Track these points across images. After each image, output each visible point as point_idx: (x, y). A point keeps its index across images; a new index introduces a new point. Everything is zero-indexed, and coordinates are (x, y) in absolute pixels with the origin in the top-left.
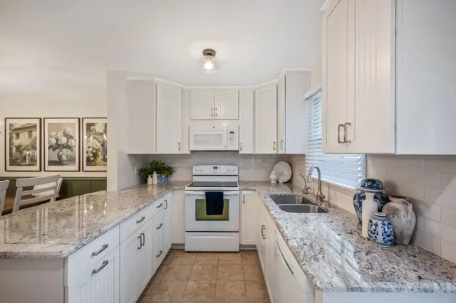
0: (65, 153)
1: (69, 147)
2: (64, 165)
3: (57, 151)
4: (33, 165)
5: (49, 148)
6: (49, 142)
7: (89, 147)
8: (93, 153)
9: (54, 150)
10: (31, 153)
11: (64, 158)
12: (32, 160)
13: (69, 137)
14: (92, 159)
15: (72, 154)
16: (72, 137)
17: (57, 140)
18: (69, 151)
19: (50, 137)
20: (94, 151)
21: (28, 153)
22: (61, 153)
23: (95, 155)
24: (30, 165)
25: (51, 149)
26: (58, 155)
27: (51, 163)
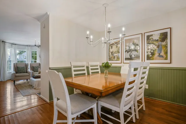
0: (134, 54)
1: (136, 50)
2: (133, 60)
3: (129, 53)
4: (118, 60)
5: (125, 52)
6: (126, 48)
7: (148, 49)
8: (151, 53)
9: (128, 52)
10: (117, 54)
11: (133, 56)
12: (117, 58)
13: (136, 45)
14: (151, 56)
15: (138, 54)
16: (137, 45)
17: (129, 47)
18: (136, 52)
19: (126, 46)
20: (152, 51)
21: (116, 55)
22: (131, 54)
23: (153, 54)
24: (117, 60)
25: (126, 52)
26: (130, 55)
27: (126, 59)
